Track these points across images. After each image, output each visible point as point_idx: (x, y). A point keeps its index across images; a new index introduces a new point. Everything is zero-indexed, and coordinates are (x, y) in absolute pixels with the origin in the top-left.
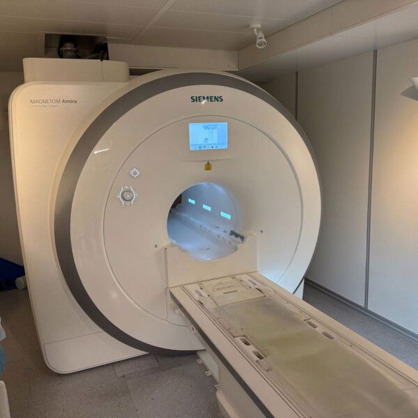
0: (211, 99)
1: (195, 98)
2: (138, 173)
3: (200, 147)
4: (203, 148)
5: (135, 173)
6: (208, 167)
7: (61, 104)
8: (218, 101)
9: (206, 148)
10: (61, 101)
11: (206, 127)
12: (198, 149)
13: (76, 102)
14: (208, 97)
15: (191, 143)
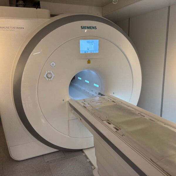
0: (91, 28)
1: (83, 27)
2: (55, 64)
3: (85, 52)
4: (86, 53)
5: (53, 65)
6: (89, 62)
7: (16, 29)
8: (94, 29)
9: (88, 53)
10: (16, 28)
11: (88, 42)
12: (84, 53)
13: (23, 28)
14: (89, 27)
15: (81, 50)
